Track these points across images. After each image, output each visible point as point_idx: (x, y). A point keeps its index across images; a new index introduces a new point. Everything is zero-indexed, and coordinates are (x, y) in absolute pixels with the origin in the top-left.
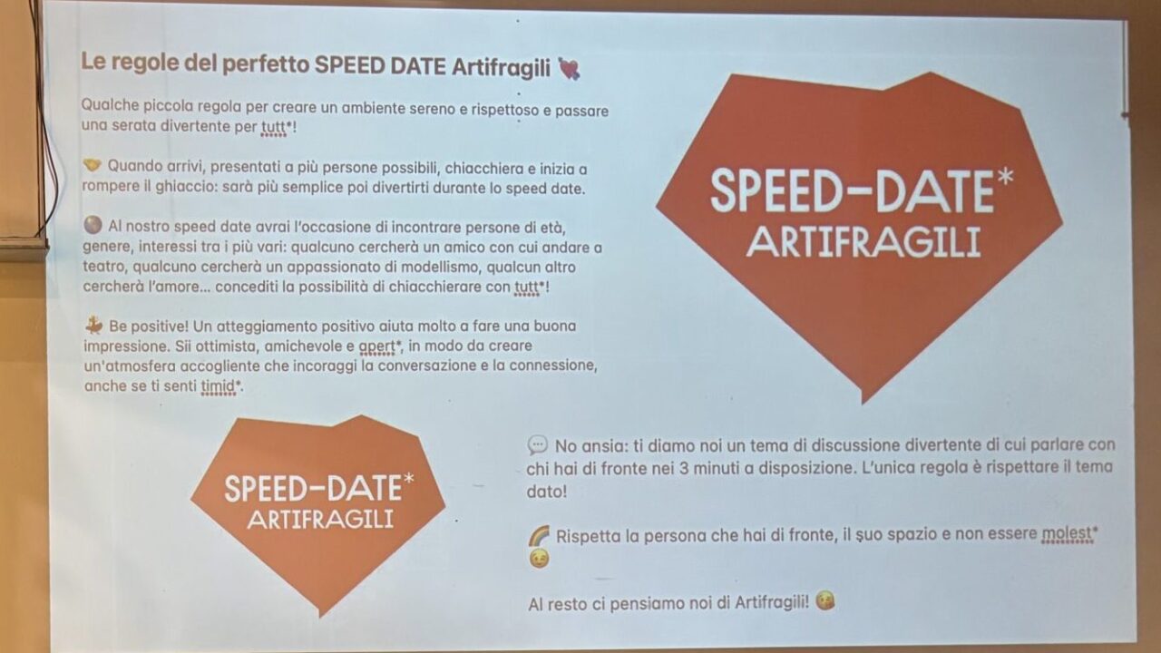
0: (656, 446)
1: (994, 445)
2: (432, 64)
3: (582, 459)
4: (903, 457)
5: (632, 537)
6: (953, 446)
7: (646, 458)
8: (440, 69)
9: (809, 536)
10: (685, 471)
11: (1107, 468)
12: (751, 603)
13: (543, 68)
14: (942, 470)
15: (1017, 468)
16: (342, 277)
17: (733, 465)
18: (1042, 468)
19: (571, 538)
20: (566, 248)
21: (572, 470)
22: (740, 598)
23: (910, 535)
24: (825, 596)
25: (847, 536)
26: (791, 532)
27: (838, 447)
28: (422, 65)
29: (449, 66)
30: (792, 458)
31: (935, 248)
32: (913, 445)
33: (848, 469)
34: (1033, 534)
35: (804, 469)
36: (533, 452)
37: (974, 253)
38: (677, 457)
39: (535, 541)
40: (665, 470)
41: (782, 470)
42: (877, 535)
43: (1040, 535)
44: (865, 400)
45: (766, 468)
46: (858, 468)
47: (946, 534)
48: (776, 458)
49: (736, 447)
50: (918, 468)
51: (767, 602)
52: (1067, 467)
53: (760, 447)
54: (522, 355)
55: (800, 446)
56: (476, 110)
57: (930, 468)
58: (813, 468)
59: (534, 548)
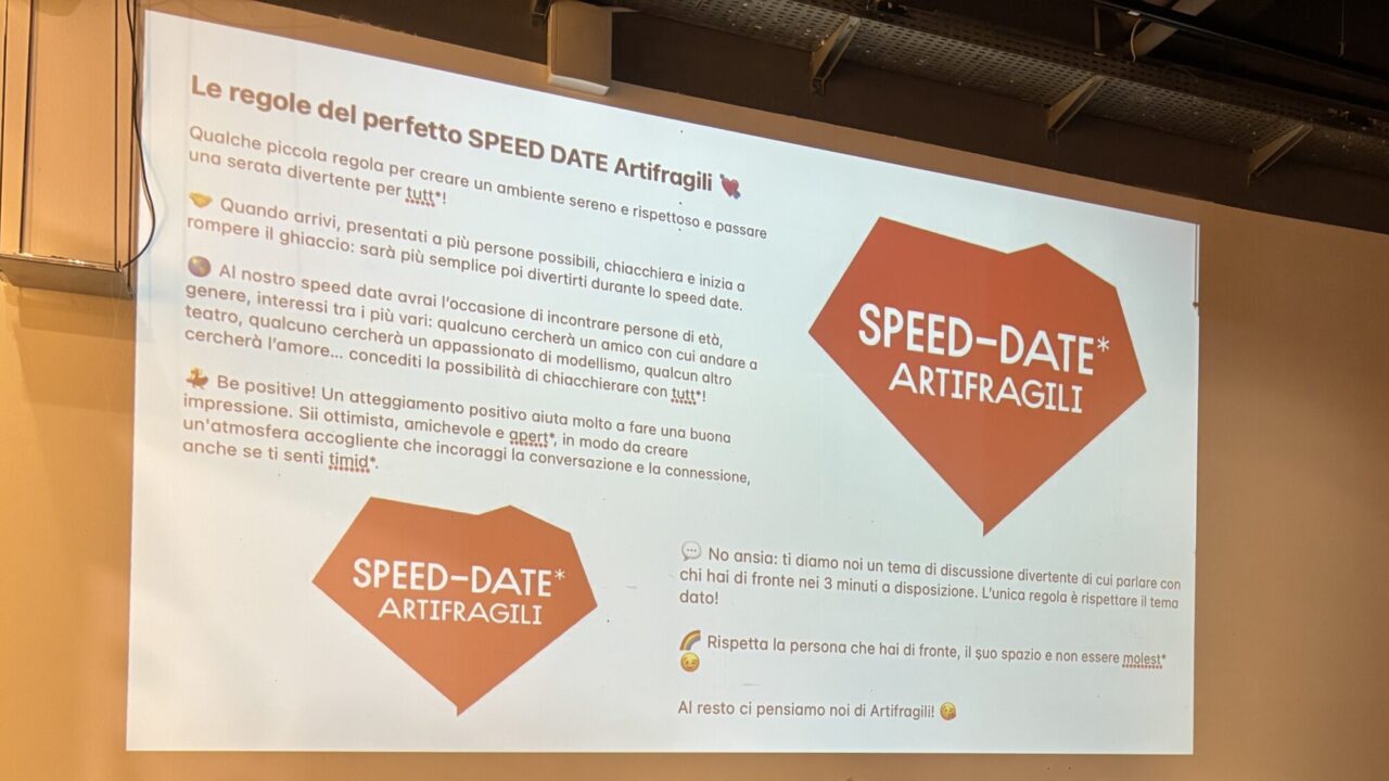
0: (802, 561)
1: (1087, 579)
2: (593, 160)
3: (733, 567)
4: (1015, 585)
5: (779, 646)
6: (1055, 578)
7: (795, 572)
8: (602, 166)
9: (937, 652)
10: (828, 586)
11: (1174, 604)
12: (885, 711)
13: (705, 182)
14: (1047, 598)
15: (1105, 600)
16: (493, 361)
17: (872, 584)
18: (1125, 601)
19: (722, 644)
20: (722, 361)
21: (724, 578)
22: (875, 707)
23: (1019, 655)
24: (948, 708)
25: (968, 653)
26: (921, 648)
27: (963, 572)
28: (583, 158)
29: (611, 164)
30: (923, 580)
31: (1046, 402)
32: (1024, 575)
33: (970, 593)
34: (1116, 658)
35: (933, 591)
36: (687, 558)
37: (1077, 410)
38: (821, 573)
39: (687, 644)
40: (811, 583)
41: (915, 591)
42: (992, 654)
43: (1121, 662)
44: (986, 531)
45: (900, 588)
46: (978, 592)
47: (1048, 655)
48: (909, 579)
49: (874, 567)
50: (1027, 596)
51: (898, 711)
52: (1144, 603)
53: (895, 568)
54: (677, 462)
55: (931, 569)
56: (637, 212)
57: (1037, 596)
58: (942, 591)
59: (685, 652)
